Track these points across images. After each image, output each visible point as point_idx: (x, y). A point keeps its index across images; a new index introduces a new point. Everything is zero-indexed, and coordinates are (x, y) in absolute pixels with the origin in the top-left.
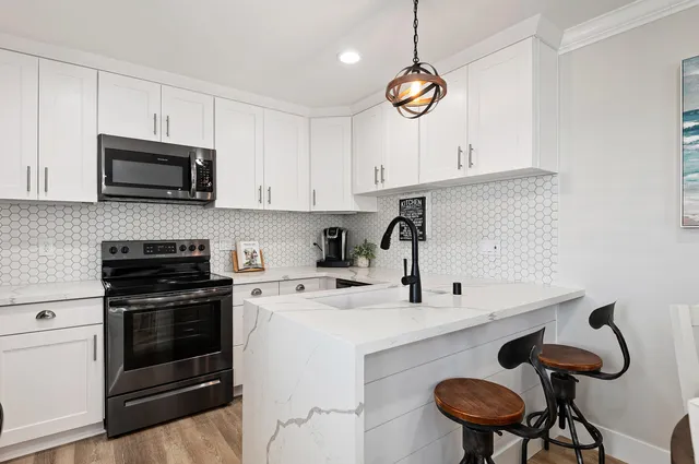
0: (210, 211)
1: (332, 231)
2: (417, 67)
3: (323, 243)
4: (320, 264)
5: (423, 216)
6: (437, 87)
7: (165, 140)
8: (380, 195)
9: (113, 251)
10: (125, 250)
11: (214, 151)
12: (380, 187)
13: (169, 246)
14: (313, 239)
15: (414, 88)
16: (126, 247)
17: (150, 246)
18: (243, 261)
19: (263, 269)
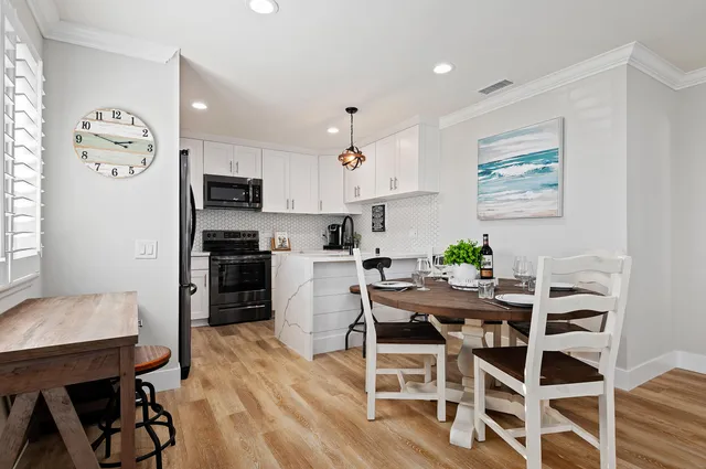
0: (259, 214)
1: (333, 226)
2: (352, 149)
3: (328, 234)
4: (325, 248)
5: (383, 217)
6: (360, 158)
7: (236, 176)
8: (364, 203)
9: (209, 235)
10: (214, 235)
11: (261, 181)
12: (358, 199)
13: (236, 234)
14: (322, 232)
15: (351, 158)
16: (215, 233)
17: (228, 234)
18: (278, 244)
19: (289, 250)
